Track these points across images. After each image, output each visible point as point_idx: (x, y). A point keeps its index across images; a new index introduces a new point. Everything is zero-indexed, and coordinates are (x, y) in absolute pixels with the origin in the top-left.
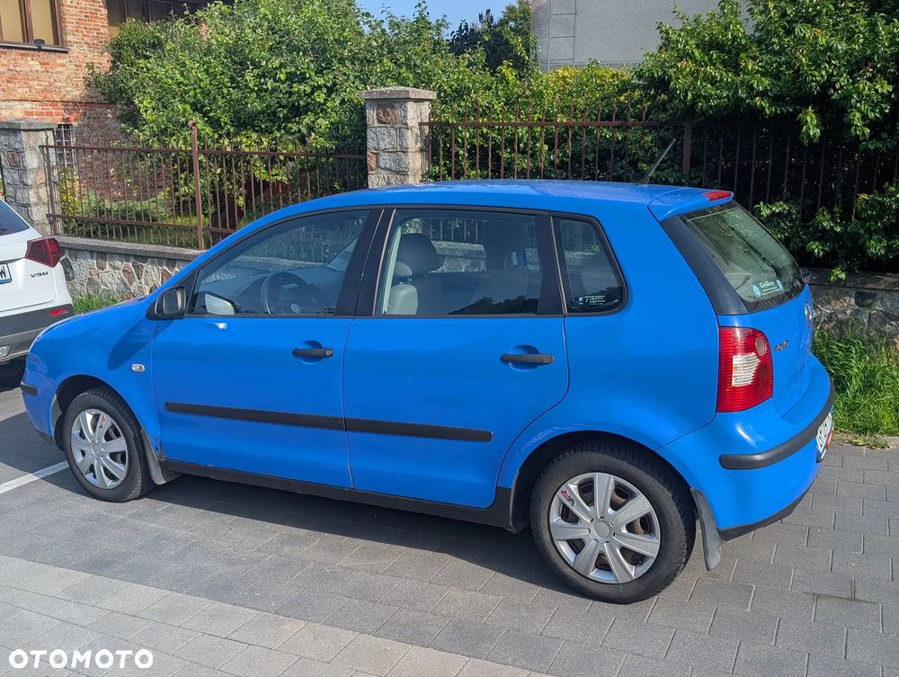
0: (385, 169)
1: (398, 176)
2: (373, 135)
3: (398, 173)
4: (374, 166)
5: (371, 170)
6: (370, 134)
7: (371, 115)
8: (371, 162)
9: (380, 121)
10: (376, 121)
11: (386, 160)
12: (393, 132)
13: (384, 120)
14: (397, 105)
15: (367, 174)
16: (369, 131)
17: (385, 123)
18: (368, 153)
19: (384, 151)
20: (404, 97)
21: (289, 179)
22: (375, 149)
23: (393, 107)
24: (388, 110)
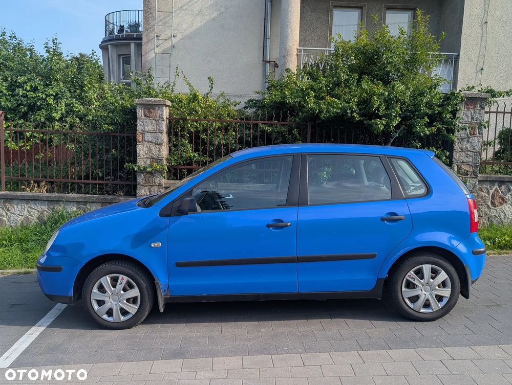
0: (148, 142)
1: (156, 146)
2: (141, 123)
3: (156, 144)
4: (141, 140)
5: (139, 142)
6: (139, 123)
7: (140, 112)
8: (139, 138)
9: (145, 116)
10: (143, 116)
11: (148, 137)
12: (154, 122)
13: (148, 115)
14: (157, 108)
15: (136, 144)
16: (138, 121)
17: (149, 117)
18: (137, 133)
19: (147, 132)
20: (163, 103)
21: (76, 147)
22: (142, 130)
23: (154, 109)
24: (151, 110)
